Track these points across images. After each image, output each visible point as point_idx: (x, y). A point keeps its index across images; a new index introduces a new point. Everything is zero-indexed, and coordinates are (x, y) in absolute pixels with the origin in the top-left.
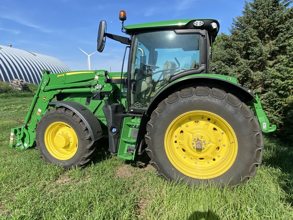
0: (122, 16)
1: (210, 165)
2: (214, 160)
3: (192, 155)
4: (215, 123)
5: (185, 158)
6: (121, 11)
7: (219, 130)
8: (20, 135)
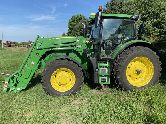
0: (101, 9)
1: (139, 81)
2: (141, 78)
3: (134, 77)
4: (142, 62)
5: (130, 79)
6: (100, 6)
7: (143, 65)
8: (13, 82)
